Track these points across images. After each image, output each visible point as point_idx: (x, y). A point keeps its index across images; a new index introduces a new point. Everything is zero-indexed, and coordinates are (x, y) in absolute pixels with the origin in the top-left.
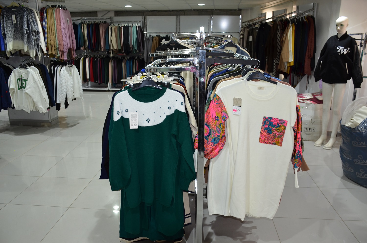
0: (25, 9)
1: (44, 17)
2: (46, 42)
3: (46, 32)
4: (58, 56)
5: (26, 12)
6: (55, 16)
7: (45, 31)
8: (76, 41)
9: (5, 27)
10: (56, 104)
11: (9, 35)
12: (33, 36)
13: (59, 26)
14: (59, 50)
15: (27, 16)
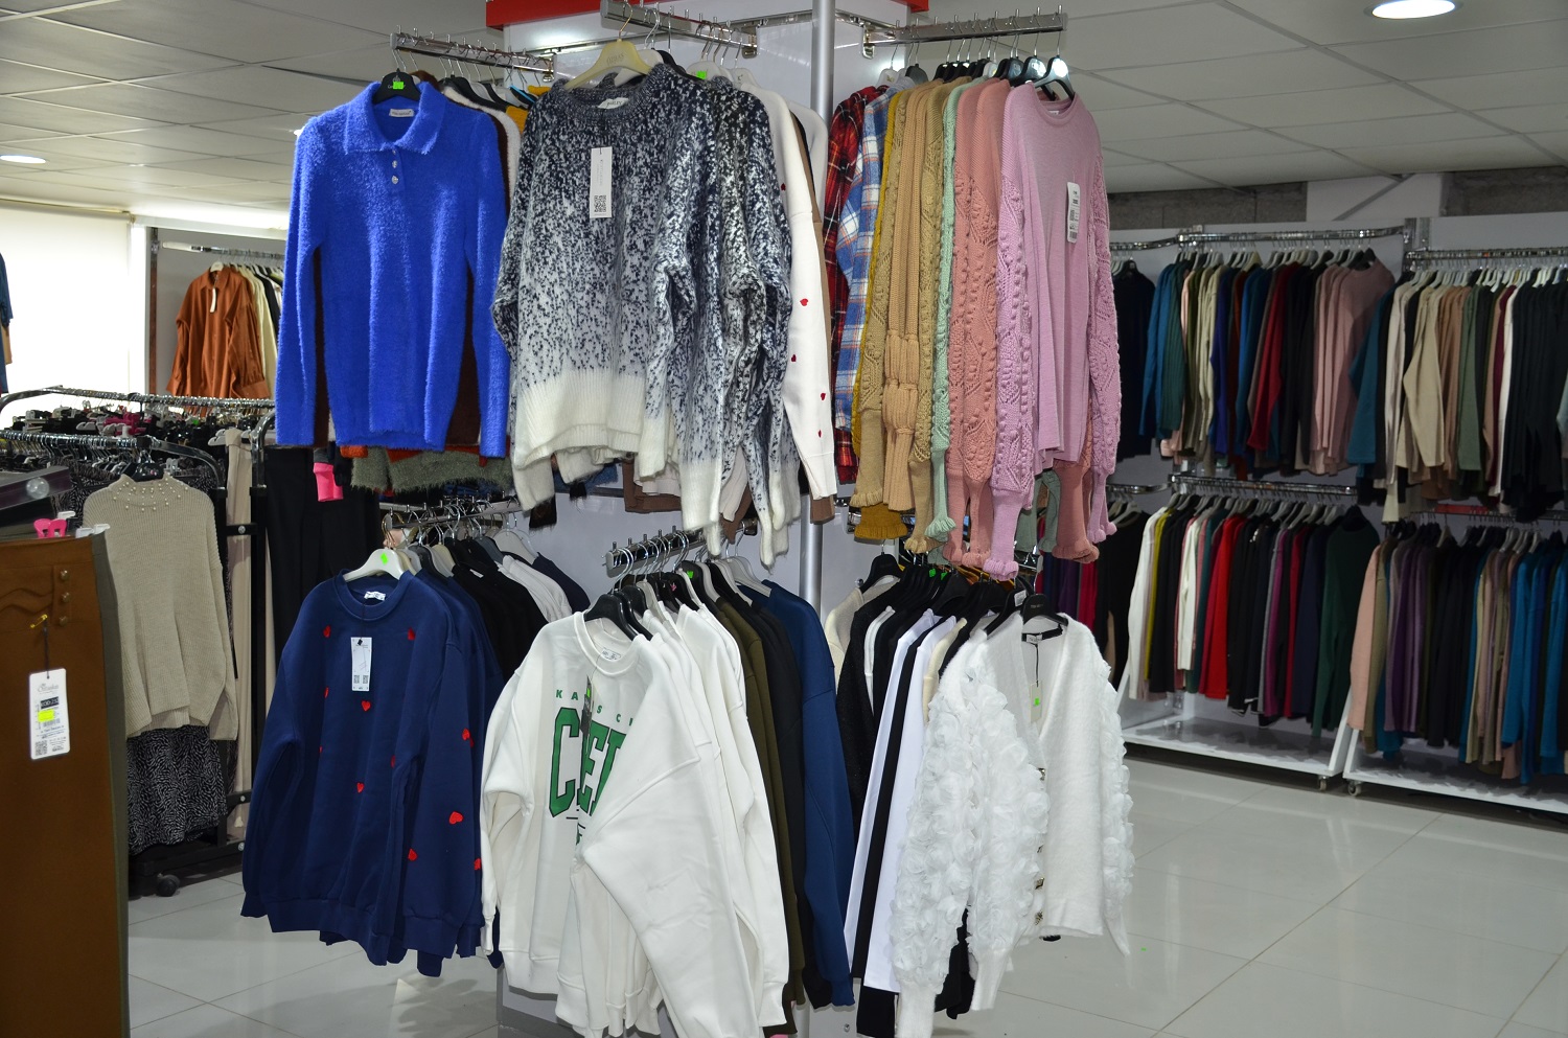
0: (693, 93)
1: (860, 165)
2: (845, 397)
3: (858, 306)
4: (931, 529)
5: (703, 117)
6: (950, 153)
7: (853, 292)
8: (1123, 400)
9: (526, 254)
10: (866, 991)
11: (542, 320)
12: (725, 331)
13: (978, 248)
14: (947, 477)
15: (702, 158)
